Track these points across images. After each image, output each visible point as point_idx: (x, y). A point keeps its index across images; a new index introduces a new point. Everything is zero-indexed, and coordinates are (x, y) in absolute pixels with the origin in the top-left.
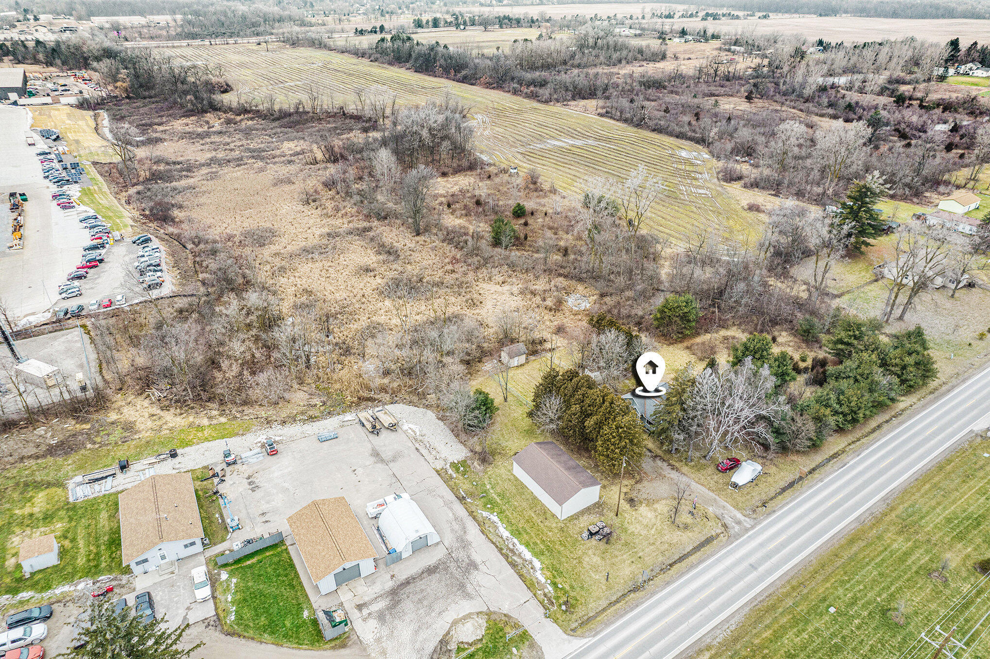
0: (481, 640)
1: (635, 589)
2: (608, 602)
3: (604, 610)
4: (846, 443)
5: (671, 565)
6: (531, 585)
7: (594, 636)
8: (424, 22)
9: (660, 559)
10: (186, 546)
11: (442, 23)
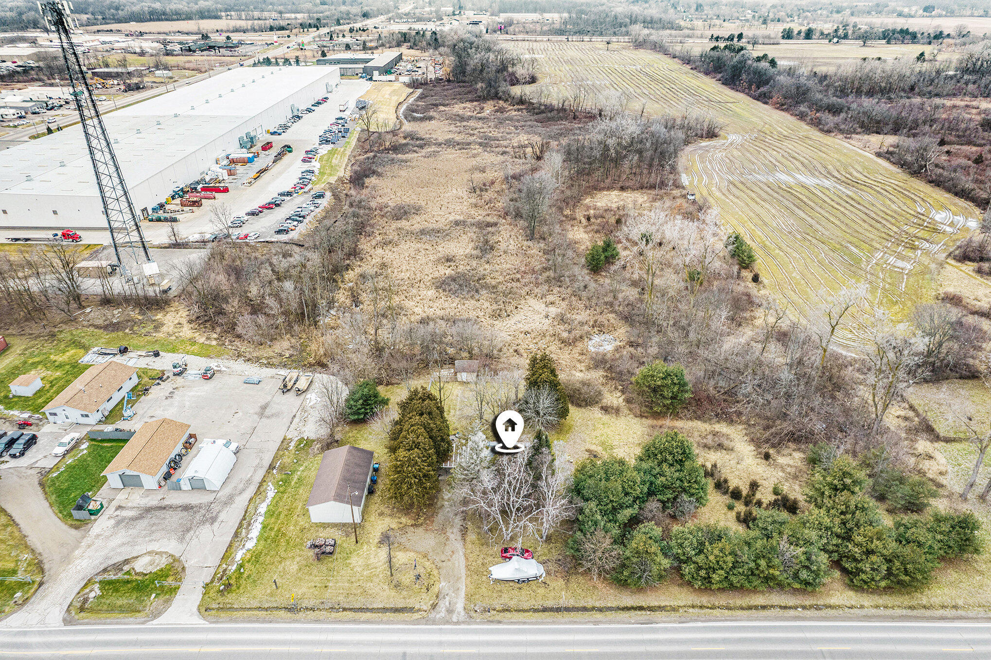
0: (146, 575)
1: (289, 609)
2: (259, 605)
3: (250, 609)
4: (690, 603)
5: (344, 609)
6: (226, 556)
7: (211, 623)
8: (796, 32)
9: (341, 598)
10: (82, 415)
11: (818, 34)
